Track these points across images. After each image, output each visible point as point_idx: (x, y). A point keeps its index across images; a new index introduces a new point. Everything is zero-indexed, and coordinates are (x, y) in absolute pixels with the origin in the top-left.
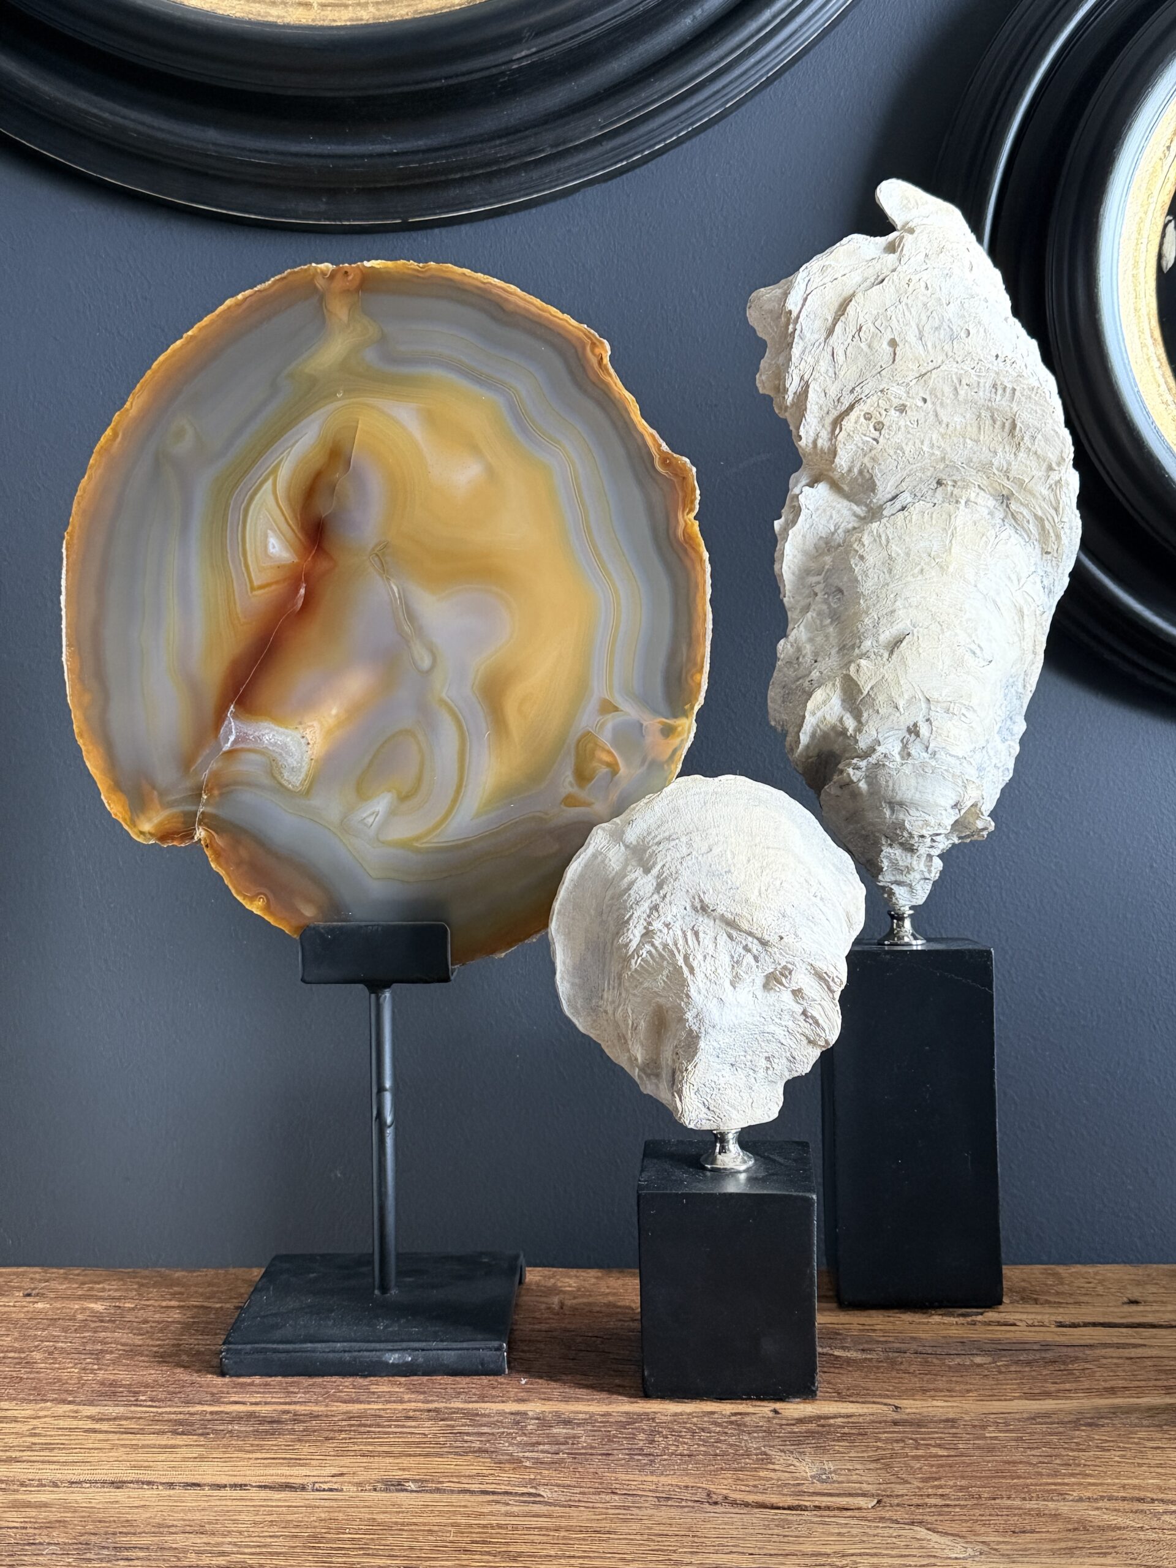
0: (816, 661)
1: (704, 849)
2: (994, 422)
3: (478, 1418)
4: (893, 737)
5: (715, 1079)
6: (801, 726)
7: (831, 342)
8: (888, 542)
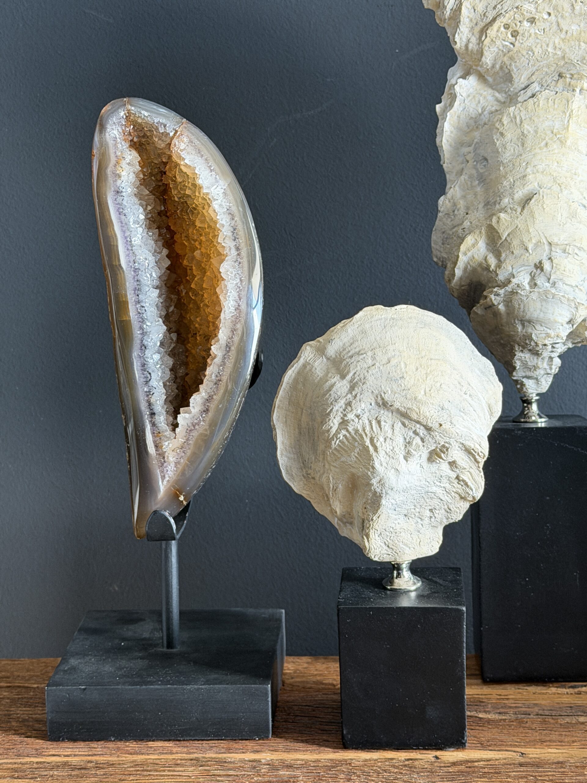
0: (467, 214)
1: (384, 361)
3: (226, 765)
4: (524, 272)
5: (393, 525)
6: (455, 263)
8: (521, 122)
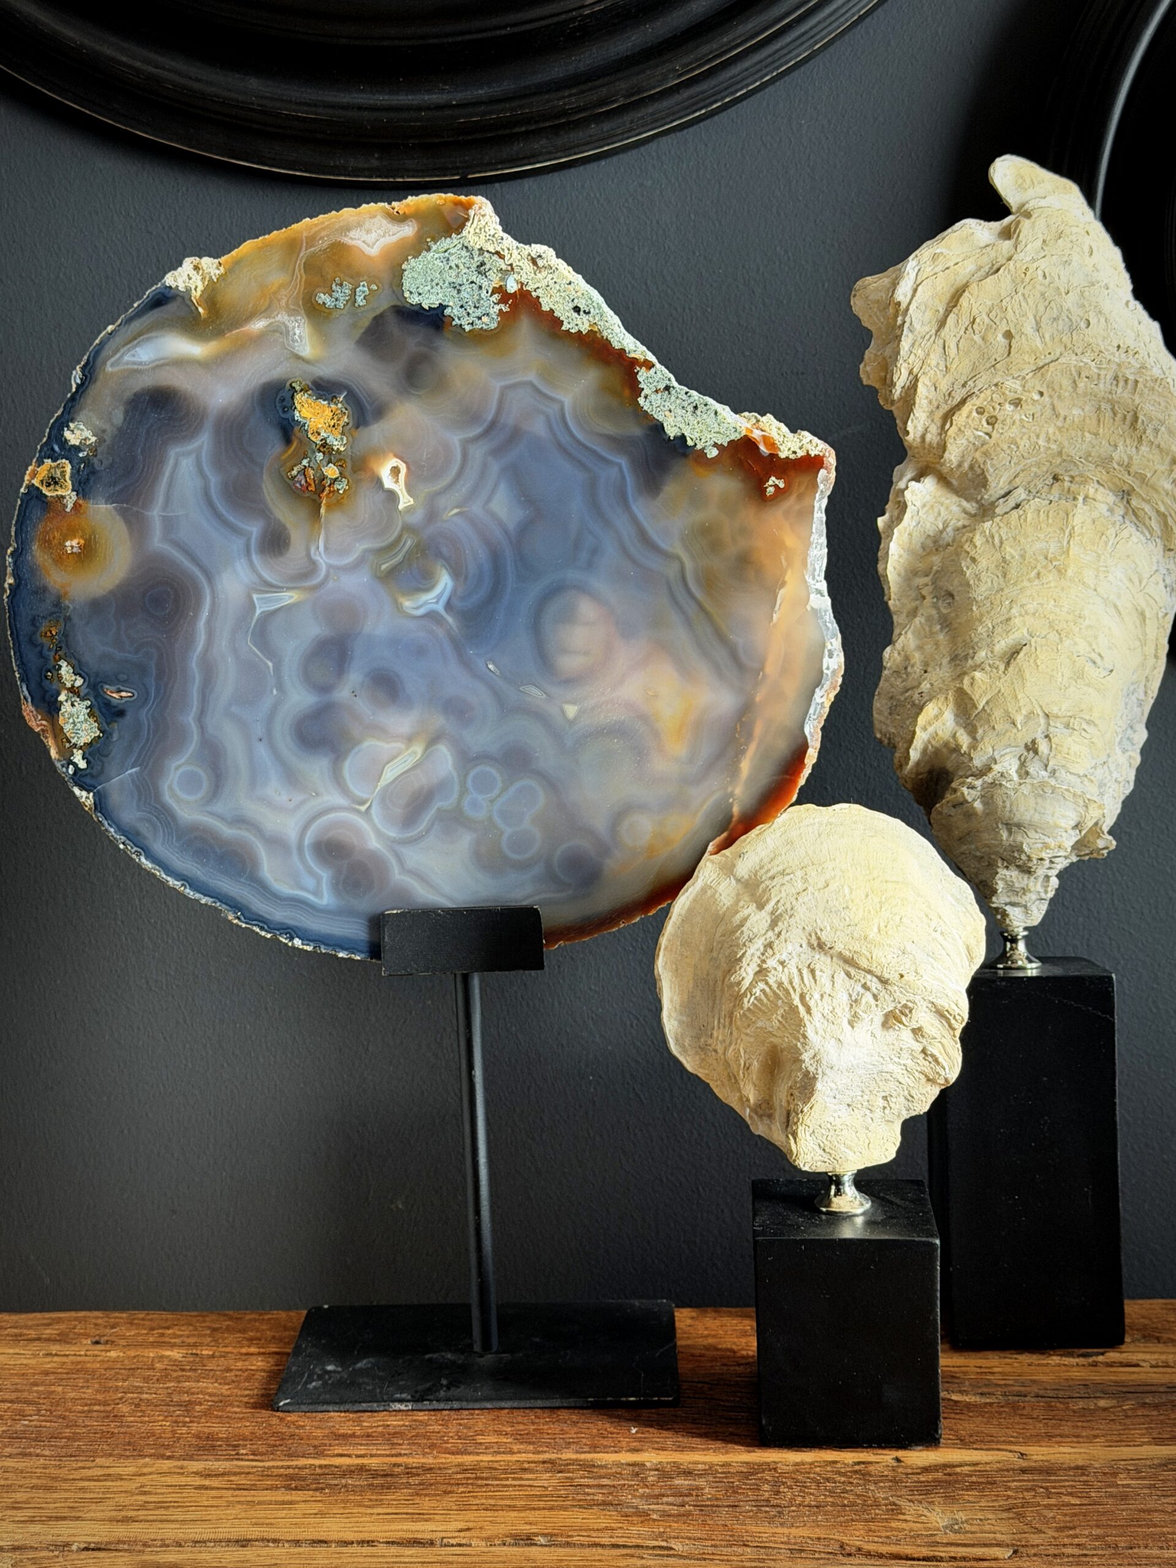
0: (926, 672)
1: (821, 884)
2: (1115, 414)
3: (595, 1470)
4: (1011, 755)
5: (831, 1120)
6: (910, 742)
7: (943, 335)
8: (1001, 543)
